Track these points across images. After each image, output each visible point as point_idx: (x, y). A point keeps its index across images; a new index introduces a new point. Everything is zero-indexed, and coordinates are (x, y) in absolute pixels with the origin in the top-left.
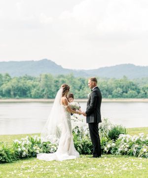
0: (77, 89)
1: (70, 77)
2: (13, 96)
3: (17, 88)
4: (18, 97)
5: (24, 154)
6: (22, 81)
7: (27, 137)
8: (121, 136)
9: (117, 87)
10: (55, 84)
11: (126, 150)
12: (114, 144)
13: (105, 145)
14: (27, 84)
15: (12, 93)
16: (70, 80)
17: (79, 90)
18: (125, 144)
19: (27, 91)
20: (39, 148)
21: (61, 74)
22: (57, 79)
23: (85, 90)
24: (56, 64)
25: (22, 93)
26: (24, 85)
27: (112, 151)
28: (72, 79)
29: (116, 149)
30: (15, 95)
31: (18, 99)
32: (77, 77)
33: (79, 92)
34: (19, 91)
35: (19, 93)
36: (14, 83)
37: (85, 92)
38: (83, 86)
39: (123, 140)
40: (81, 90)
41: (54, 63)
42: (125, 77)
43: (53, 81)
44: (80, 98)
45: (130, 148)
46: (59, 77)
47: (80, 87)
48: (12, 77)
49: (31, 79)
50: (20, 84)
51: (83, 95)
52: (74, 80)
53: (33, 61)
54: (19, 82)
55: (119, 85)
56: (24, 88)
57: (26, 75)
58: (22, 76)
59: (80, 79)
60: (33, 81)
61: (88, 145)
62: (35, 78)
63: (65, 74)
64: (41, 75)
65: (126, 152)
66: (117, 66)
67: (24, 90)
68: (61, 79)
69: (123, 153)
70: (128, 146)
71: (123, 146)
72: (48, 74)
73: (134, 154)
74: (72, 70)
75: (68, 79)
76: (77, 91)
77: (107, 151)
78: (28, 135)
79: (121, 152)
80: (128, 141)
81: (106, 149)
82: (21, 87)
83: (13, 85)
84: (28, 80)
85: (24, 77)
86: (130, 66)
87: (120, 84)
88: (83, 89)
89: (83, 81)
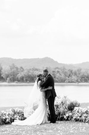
0: (68, 77)
1: (63, 68)
2: (25, 81)
3: (28, 76)
4: (28, 82)
5: (7, 120)
6: (31, 72)
7: (11, 109)
8: (76, 108)
10: (53, 73)
11: (78, 118)
12: (71, 114)
13: (65, 114)
14: (34, 73)
15: (24, 79)
16: (63, 70)
17: (69, 77)
18: (78, 113)
19: (34, 78)
20: (18, 117)
21: (57, 67)
22: (54, 70)
23: (73, 77)
24: (53, 60)
25: (31, 79)
26: (32, 74)
27: (69, 119)
28: (64, 70)
29: (72, 117)
30: (26, 80)
31: (28, 83)
32: (67, 68)
33: (68, 79)
34: (29, 78)
35: (29, 79)
36: (26, 73)
37: (73, 78)
38: (71, 75)
39: (76, 111)
40: (70, 77)
41: (52, 59)
43: (51, 72)
44: (69, 82)
45: (81, 117)
46: (55, 69)
47: (70, 75)
48: (25, 68)
49: (37, 70)
50: (30, 74)
51: (71, 80)
52: (65, 71)
53: (39, 58)
54: (29, 72)
56: (32, 76)
57: (34, 67)
58: (31, 68)
59: (70, 70)
60: (38, 71)
62: (40, 69)
63: (59, 67)
64: (43, 67)
65: (78, 119)
67: (32, 77)
68: (57, 70)
69: (77, 120)
70: (80, 115)
71: (76, 115)
72: (48, 67)
73: (83, 121)
74: (64, 64)
75: (61, 70)
76: (67, 78)
77: (66, 118)
78: (11, 108)
79: (75, 119)
80: (80, 112)
81: (65, 117)
82: (30, 75)
83: (25, 74)
84: (35, 70)
85: (33, 69)
88: (71, 77)
89: (71, 71)
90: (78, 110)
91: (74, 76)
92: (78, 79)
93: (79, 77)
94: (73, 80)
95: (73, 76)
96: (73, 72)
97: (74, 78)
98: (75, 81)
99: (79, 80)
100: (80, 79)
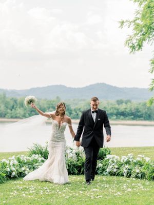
0: (10, 109)
1: (3, 96)
5: (14, 174)
7: (14, 157)
8: (108, 156)
9: (49, 108)
11: (115, 170)
12: (101, 165)
16: (3, 99)
18: (113, 164)
20: (28, 169)
27: (99, 172)
29: (104, 170)
32: (9, 97)
33: (11, 112)
37: (18, 112)
38: (15, 106)
39: (110, 160)
40: (13, 110)
42: (58, 97)
44: (12, 117)
47: (13, 107)
51: (16, 115)
52: (6, 99)
55: (51, 106)
59: (13, 98)
61: (74, 165)
65: (115, 172)
66: (48, 86)
69: (112, 174)
70: (117, 167)
71: (111, 166)
73: (125, 174)
76: (9, 111)
79: (110, 173)
86: (61, 88)
87: (52, 104)
88: (15, 109)
89: (15, 101)
90: (111, 159)
91: (20, 108)
92: (25, 114)
93: (27, 110)
94: (18, 115)
95: (18, 108)
96: (18, 102)
97: (20, 111)
98: (20, 116)
99: (27, 115)
100: (29, 113)
